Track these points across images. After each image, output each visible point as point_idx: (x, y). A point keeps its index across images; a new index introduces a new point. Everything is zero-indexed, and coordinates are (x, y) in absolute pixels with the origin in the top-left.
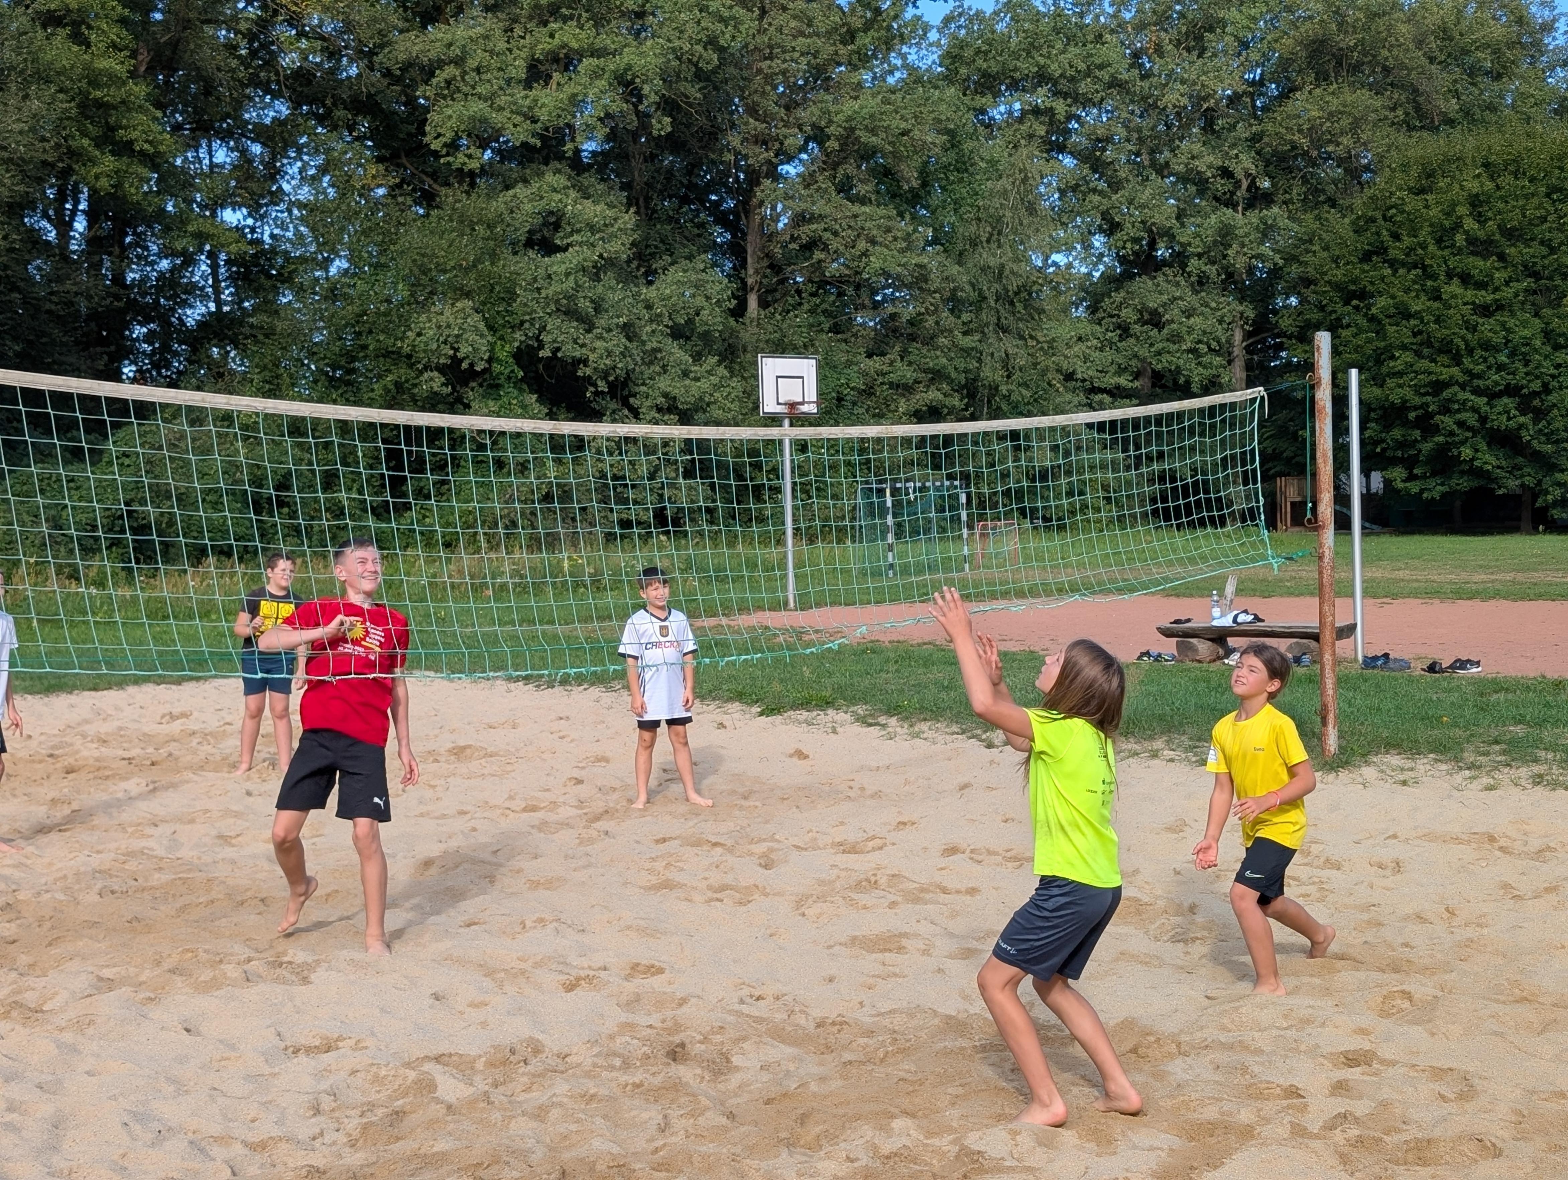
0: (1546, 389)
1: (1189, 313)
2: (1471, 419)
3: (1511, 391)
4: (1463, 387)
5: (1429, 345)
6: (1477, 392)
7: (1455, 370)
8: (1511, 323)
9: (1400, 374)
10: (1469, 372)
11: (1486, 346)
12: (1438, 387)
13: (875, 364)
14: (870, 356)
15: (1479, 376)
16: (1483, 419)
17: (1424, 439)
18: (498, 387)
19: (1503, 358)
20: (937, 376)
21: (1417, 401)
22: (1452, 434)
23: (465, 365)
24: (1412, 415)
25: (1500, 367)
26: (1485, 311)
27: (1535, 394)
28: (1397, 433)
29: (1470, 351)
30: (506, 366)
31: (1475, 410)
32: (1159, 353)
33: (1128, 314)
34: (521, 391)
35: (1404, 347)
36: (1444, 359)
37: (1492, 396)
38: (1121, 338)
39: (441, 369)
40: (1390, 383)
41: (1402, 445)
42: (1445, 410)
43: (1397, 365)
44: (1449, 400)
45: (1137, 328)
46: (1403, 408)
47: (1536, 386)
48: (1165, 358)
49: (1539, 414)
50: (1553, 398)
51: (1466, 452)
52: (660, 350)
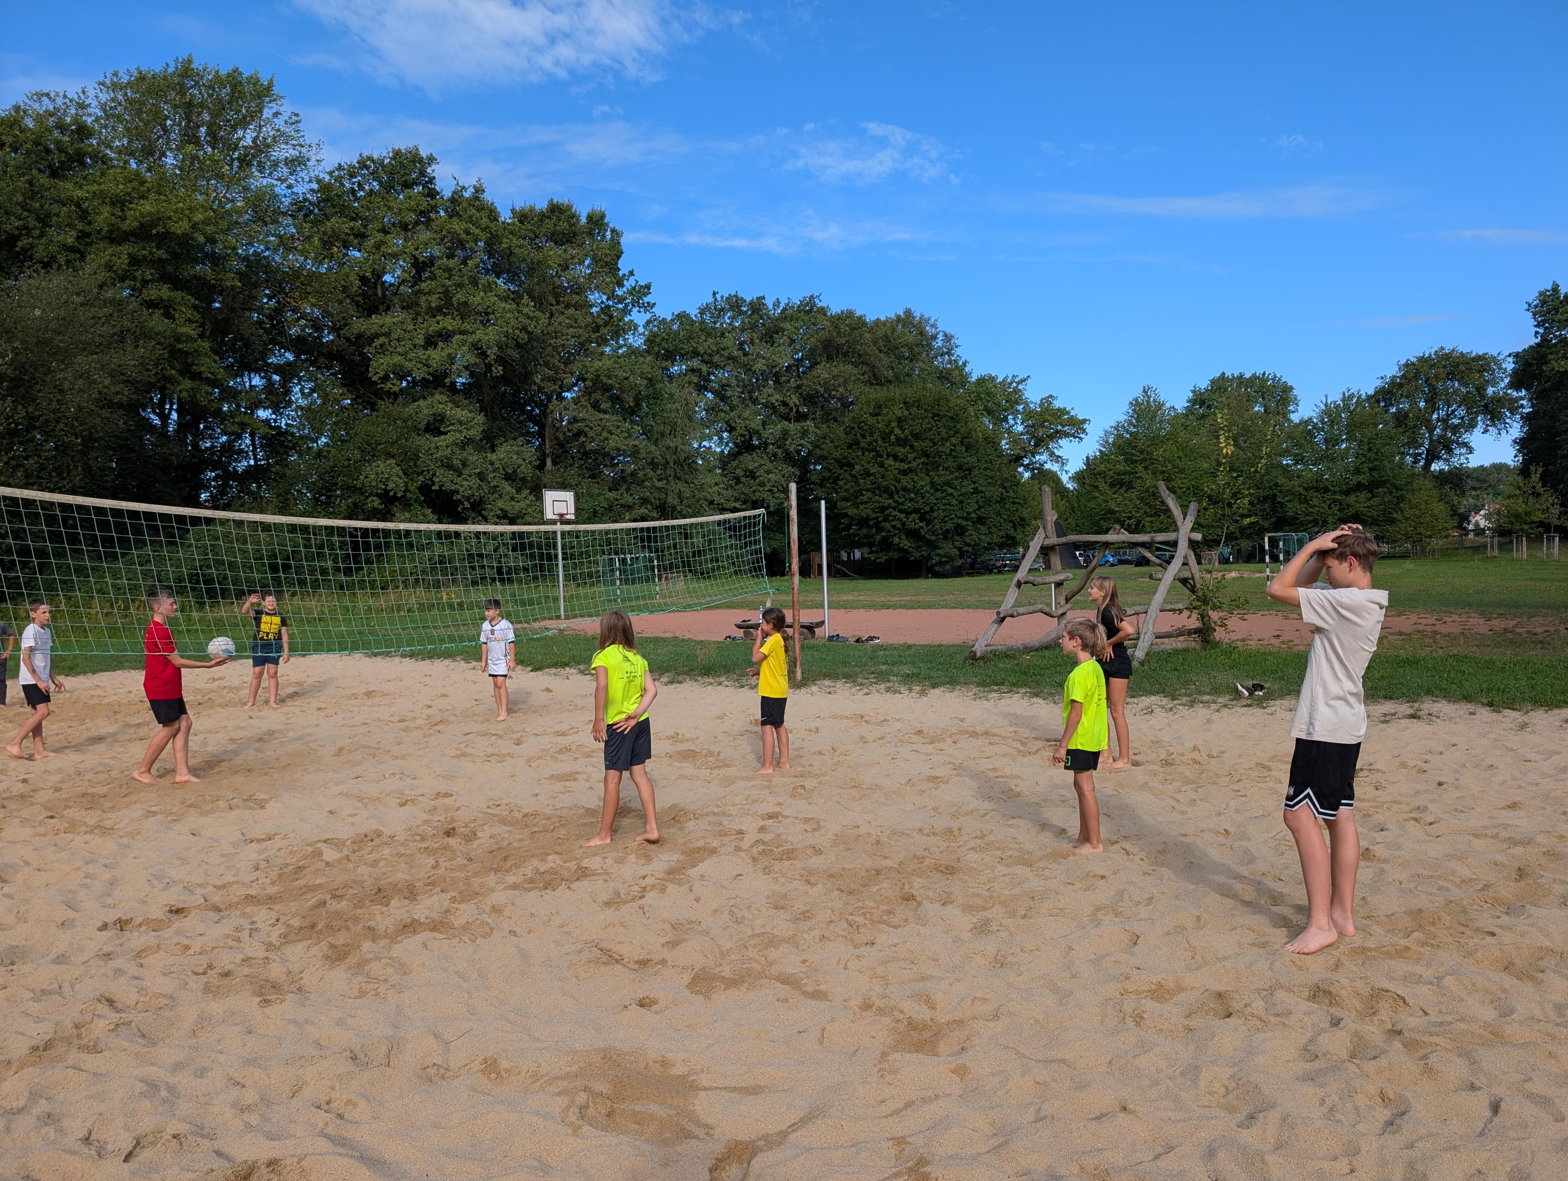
0: (932, 510)
1: (768, 472)
2: (899, 525)
3: (916, 511)
4: (894, 509)
5: (879, 488)
6: (901, 511)
7: (891, 501)
8: (916, 479)
9: (866, 503)
10: (897, 502)
11: (904, 489)
12: (883, 509)
13: (613, 495)
14: (610, 491)
15: (901, 504)
16: (904, 524)
17: (877, 534)
18: (410, 505)
19: (913, 495)
20: (644, 501)
21: (874, 515)
22: (889, 531)
23: (391, 494)
24: (871, 522)
25: (911, 500)
26: (904, 472)
27: (927, 512)
28: (864, 531)
29: (897, 492)
30: (414, 494)
31: (900, 520)
32: (754, 492)
33: (739, 472)
34: (423, 507)
35: (867, 490)
36: (885, 496)
37: (908, 513)
38: (736, 484)
39: (379, 496)
40: (861, 507)
41: (867, 536)
42: (886, 520)
43: (865, 499)
44: (889, 516)
45: (743, 479)
46: (868, 519)
47: (927, 509)
48: (757, 494)
49: (928, 522)
50: (935, 514)
51: (896, 540)
52: (497, 486)
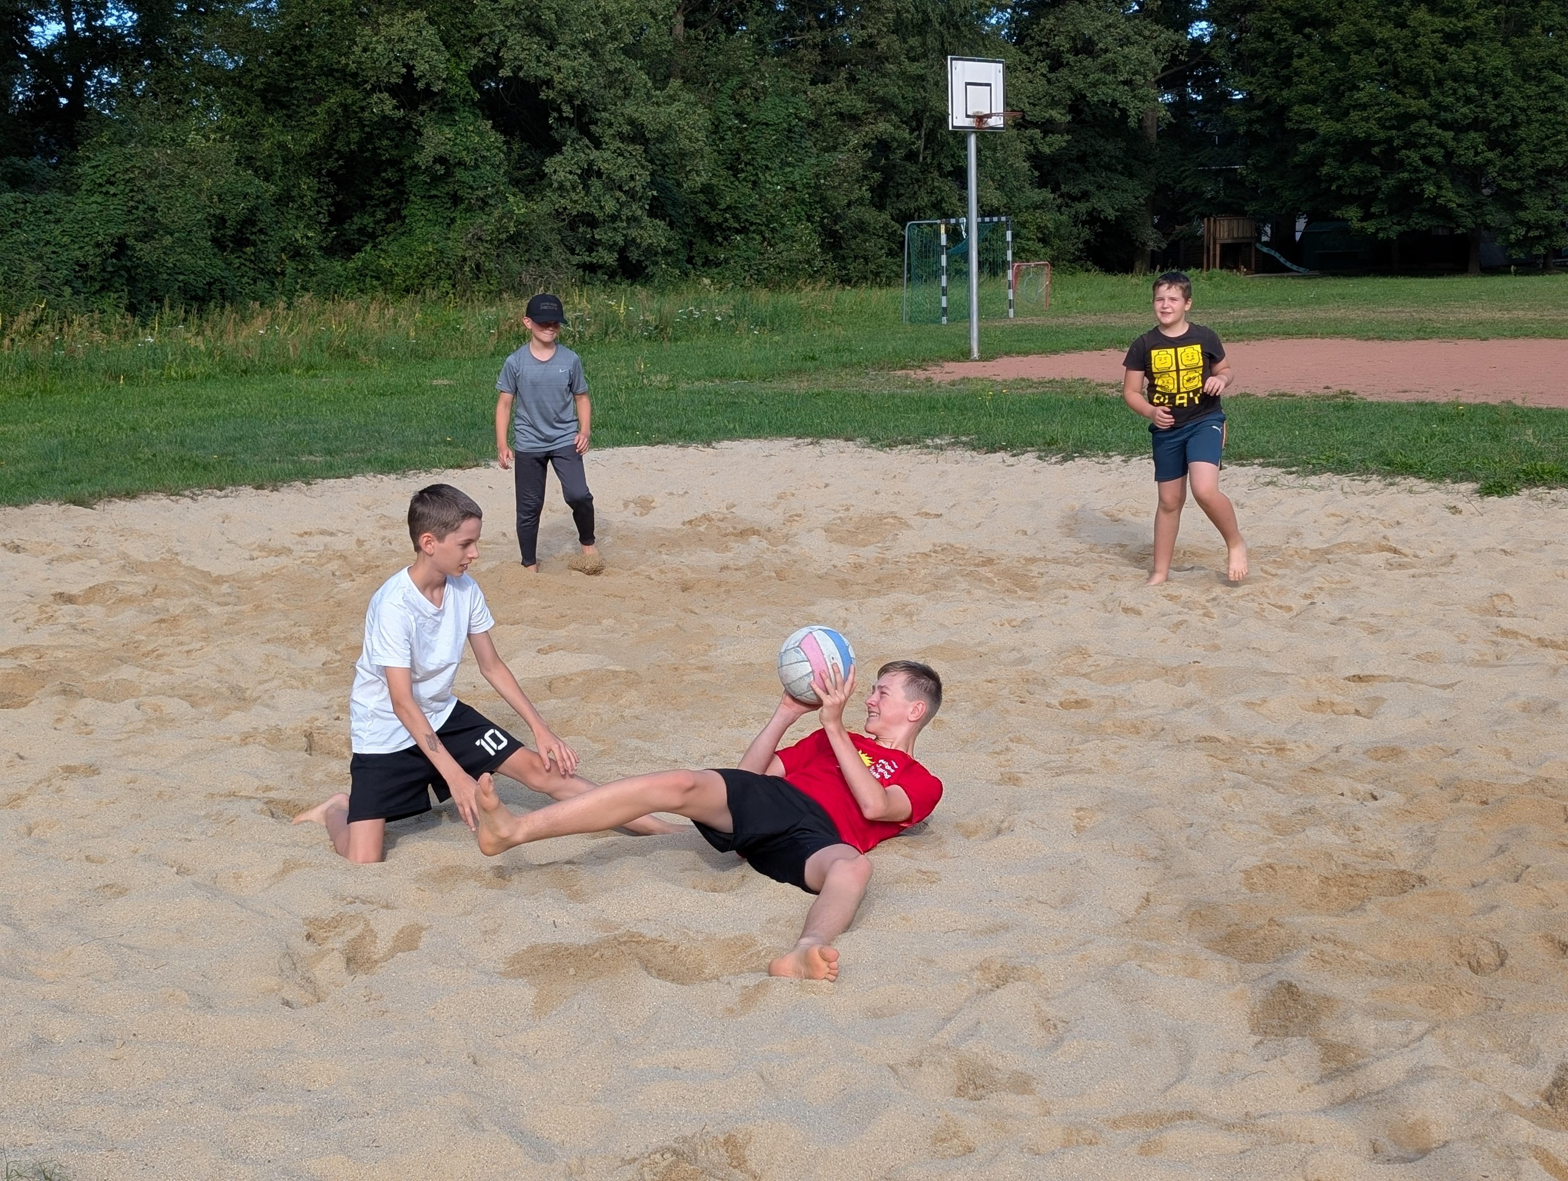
2: (1437, 154)
3: (1477, 125)
4: (1430, 119)
6: (1444, 126)
8: (1482, 52)
10: (1438, 105)
13: (820, 92)
14: (813, 83)
15: (1447, 109)
16: (1449, 155)
17: (1384, 176)
18: (452, 110)
19: (1473, 90)
20: (886, 106)
21: (1382, 135)
22: (1416, 170)
23: (421, 85)
24: (1376, 150)
25: (1469, 100)
26: (1452, 38)
28: (1356, 169)
29: (1439, 83)
30: (463, 88)
31: (1441, 144)
33: (1061, 42)
34: (476, 116)
37: (1458, 128)
38: (1052, 69)
39: (393, 91)
40: (1354, 115)
41: (1359, 182)
42: (1408, 145)
44: (1418, 135)
45: (1071, 58)
46: (1368, 142)
47: (1506, 119)
49: (1508, 150)
51: (1430, 190)
